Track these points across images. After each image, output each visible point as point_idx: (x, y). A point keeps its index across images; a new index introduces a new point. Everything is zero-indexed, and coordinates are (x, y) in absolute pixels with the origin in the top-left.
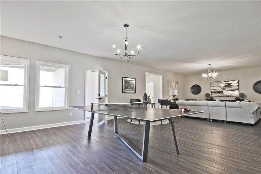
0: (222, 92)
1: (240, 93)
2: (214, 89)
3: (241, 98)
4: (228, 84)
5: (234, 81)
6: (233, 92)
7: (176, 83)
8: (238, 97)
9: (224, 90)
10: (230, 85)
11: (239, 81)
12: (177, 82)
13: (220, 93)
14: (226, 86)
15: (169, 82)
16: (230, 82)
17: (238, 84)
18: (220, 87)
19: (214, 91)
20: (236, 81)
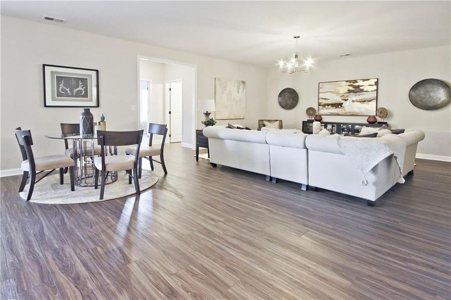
0: (341, 104)
1: (378, 107)
2: (325, 99)
3: (379, 120)
4: (354, 87)
5: (368, 80)
6: (365, 105)
7: (241, 84)
8: (374, 116)
9: (346, 100)
10: (357, 90)
11: (378, 79)
12: (243, 82)
13: (336, 107)
14: (350, 91)
15: (217, 81)
16: (360, 83)
17: (375, 87)
18: (338, 93)
19: (325, 102)
20: (373, 82)
